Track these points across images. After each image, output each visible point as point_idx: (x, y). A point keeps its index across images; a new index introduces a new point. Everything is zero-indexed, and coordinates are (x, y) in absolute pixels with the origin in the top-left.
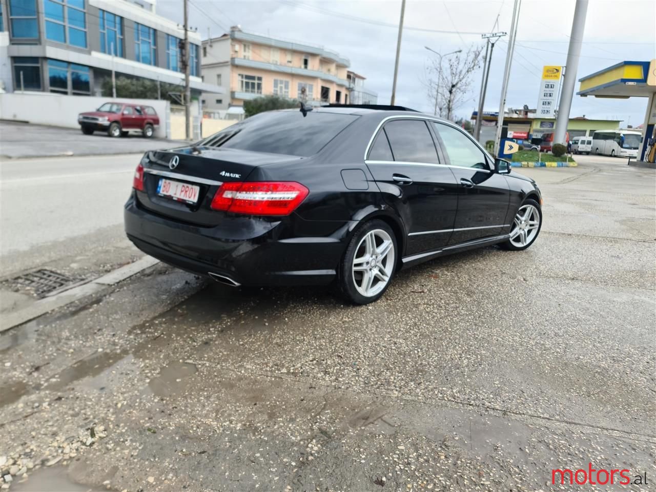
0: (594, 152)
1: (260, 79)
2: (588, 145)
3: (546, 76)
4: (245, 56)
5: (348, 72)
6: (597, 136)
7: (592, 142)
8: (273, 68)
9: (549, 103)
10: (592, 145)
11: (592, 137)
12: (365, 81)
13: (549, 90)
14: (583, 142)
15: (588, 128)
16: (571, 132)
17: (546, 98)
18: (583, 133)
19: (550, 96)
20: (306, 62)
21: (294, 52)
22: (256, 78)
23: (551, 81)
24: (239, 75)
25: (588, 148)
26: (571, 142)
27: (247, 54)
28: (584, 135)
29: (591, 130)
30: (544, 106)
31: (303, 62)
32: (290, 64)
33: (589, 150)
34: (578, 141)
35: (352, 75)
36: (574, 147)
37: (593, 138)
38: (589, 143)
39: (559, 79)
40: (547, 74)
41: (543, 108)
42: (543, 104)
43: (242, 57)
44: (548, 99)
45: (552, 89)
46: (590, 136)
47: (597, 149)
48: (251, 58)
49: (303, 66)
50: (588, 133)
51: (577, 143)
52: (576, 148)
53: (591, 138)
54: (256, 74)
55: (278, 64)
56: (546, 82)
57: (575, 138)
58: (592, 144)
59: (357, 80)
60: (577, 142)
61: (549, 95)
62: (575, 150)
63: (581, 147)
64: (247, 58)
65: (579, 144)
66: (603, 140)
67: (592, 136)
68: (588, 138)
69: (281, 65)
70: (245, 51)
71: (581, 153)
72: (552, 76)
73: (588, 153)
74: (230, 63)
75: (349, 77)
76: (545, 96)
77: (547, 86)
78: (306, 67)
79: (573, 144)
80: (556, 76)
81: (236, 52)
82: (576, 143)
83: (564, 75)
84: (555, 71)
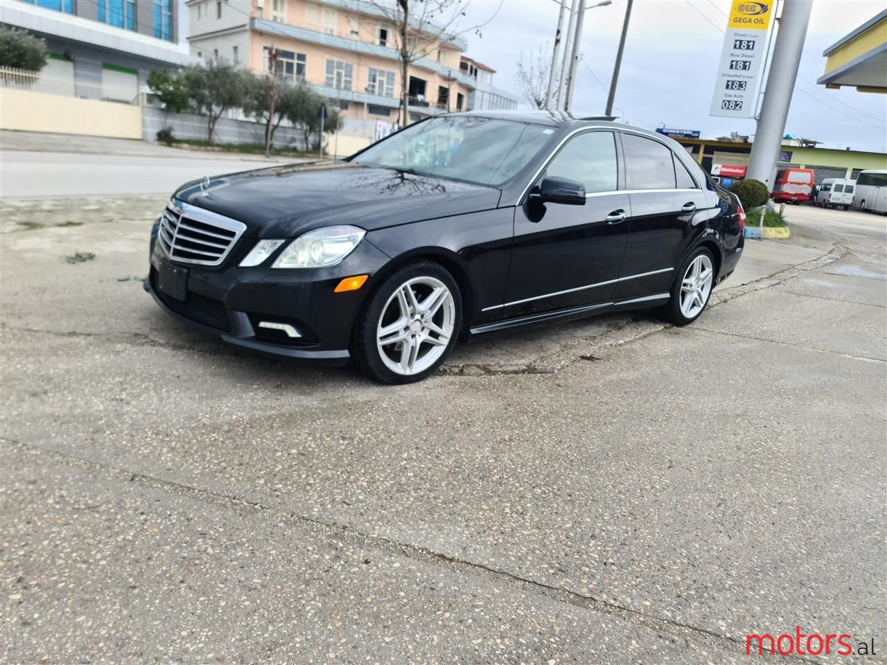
0: (858, 205)
1: (302, 57)
2: (848, 194)
3: (737, 20)
4: (275, 18)
5: (463, 58)
6: (864, 179)
7: (854, 188)
8: (322, 40)
9: (741, 86)
10: (853, 194)
11: (855, 181)
12: (494, 75)
13: (741, 55)
14: (839, 188)
15: (850, 164)
16: (820, 171)
17: (733, 72)
18: (841, 172)
19: (745, 68)
20: (383, 35)
21: (363, 17)
22: (296, 56)
23: (748, 31)
24: (265, 48)
25: (847, 199)
26: (818, 188)
27: (278, 14)
28: (843, 176)
29: (854, 169)
30: (730, 92)
31: (378, 34)
32: (354, 37)
33: (849, 202)
34: (831, 185)
35: (469, 64)
36: (823, 195)
37: (858, 183)
38: (850, 190)
39: (767, 28)
40: (740, 15)
41: (726, 95)
42: (727, 87)
43: (271, 18)
44: (740, 75)
45: (749, 52)
46: (853, 177)
47: (863, 201)
48: (285, 21)
49: (378, 41)
50: (849, 174)
51: (829, 189)
52: (826, 198)
53: (853, 183)
54: (296, 50)
55: (335, 33)
56: (736, 34)
57: (826, 181)
58: (854, 192)
59: (479, 72)
60: (829, 187)
61: (741, 65)
62: (824, 200)
63: (835, 197)
64: (278, 20)
65: (832, 191)
66: (874, 187)
67: (855, 179)
68: (848, 181)
69: (339, 36)
70: (275, 8)
71: (834, 207)
72: (750, 21)
73: (846, 208)
74: (248, 27)
75: (463, 66)
76: (731, 67)
77: (739, 45)
78: (383, 44)
79: (821, 190)
80: (761, 22)
81: (260, 8)
82: (826, 189)
83: (778, 19)
84: (758, 8)
